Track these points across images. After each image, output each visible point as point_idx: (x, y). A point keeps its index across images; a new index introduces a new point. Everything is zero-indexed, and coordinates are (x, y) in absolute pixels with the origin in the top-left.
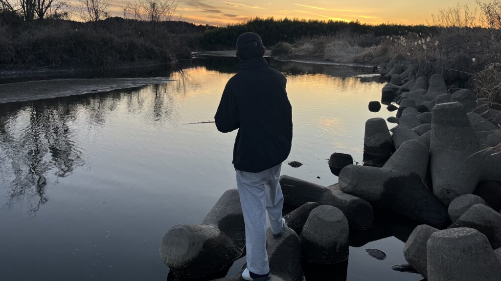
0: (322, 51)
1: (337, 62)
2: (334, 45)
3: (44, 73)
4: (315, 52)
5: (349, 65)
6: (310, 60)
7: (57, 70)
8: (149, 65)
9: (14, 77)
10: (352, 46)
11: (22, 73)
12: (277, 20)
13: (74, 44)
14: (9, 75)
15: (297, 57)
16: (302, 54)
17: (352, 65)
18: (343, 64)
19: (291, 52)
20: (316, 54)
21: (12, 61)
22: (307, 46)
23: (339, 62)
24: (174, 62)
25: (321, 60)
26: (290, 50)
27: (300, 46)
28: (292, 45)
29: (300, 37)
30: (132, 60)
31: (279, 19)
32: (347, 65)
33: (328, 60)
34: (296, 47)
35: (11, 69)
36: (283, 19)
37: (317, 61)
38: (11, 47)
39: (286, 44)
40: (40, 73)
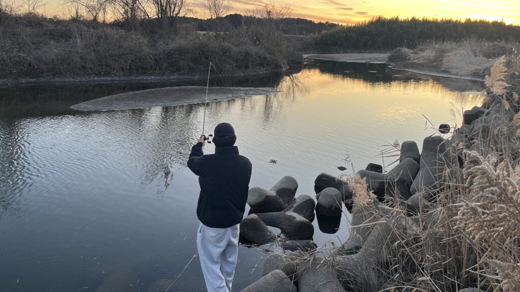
0: (441, 61)
1: (453, 74)
2: (455, 55)
3: (175, 79)
4: (435, 61)
5: (466, 78)
6: (426, 70)
7: (185, 77)
8: (262, 73)
9: (153, 81)
10: (476, 56)
11: (159, 78)
12: (402, 20)
13: (199, 53)
14: (149, 80)
15: (414, 66)
16: (421, 62)
17: (469, 78)
18: (459, 77)
19: (410, 59)
20: (434, 64)
21: (152, 68)
22: (428, 53)
23: (456, 75)
24: (285, 68)
25: (437, 71)
26: (408, 57)
27: (421, 52)
28: (411, 51)
29: (423, 42)
30: (247, 68)
31: (406, 18)
32: (463, 78)
33: (445, 71)
34: (416, 53)
35: (151, 75)
36: (410, 18)
37: (433, 72)
38: (151, 56)
39: (405, 50)
40: (173, 79)
